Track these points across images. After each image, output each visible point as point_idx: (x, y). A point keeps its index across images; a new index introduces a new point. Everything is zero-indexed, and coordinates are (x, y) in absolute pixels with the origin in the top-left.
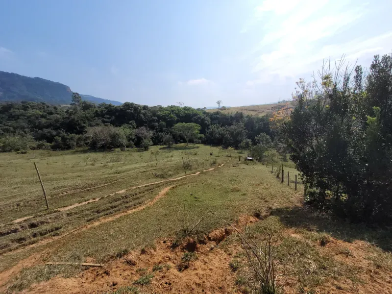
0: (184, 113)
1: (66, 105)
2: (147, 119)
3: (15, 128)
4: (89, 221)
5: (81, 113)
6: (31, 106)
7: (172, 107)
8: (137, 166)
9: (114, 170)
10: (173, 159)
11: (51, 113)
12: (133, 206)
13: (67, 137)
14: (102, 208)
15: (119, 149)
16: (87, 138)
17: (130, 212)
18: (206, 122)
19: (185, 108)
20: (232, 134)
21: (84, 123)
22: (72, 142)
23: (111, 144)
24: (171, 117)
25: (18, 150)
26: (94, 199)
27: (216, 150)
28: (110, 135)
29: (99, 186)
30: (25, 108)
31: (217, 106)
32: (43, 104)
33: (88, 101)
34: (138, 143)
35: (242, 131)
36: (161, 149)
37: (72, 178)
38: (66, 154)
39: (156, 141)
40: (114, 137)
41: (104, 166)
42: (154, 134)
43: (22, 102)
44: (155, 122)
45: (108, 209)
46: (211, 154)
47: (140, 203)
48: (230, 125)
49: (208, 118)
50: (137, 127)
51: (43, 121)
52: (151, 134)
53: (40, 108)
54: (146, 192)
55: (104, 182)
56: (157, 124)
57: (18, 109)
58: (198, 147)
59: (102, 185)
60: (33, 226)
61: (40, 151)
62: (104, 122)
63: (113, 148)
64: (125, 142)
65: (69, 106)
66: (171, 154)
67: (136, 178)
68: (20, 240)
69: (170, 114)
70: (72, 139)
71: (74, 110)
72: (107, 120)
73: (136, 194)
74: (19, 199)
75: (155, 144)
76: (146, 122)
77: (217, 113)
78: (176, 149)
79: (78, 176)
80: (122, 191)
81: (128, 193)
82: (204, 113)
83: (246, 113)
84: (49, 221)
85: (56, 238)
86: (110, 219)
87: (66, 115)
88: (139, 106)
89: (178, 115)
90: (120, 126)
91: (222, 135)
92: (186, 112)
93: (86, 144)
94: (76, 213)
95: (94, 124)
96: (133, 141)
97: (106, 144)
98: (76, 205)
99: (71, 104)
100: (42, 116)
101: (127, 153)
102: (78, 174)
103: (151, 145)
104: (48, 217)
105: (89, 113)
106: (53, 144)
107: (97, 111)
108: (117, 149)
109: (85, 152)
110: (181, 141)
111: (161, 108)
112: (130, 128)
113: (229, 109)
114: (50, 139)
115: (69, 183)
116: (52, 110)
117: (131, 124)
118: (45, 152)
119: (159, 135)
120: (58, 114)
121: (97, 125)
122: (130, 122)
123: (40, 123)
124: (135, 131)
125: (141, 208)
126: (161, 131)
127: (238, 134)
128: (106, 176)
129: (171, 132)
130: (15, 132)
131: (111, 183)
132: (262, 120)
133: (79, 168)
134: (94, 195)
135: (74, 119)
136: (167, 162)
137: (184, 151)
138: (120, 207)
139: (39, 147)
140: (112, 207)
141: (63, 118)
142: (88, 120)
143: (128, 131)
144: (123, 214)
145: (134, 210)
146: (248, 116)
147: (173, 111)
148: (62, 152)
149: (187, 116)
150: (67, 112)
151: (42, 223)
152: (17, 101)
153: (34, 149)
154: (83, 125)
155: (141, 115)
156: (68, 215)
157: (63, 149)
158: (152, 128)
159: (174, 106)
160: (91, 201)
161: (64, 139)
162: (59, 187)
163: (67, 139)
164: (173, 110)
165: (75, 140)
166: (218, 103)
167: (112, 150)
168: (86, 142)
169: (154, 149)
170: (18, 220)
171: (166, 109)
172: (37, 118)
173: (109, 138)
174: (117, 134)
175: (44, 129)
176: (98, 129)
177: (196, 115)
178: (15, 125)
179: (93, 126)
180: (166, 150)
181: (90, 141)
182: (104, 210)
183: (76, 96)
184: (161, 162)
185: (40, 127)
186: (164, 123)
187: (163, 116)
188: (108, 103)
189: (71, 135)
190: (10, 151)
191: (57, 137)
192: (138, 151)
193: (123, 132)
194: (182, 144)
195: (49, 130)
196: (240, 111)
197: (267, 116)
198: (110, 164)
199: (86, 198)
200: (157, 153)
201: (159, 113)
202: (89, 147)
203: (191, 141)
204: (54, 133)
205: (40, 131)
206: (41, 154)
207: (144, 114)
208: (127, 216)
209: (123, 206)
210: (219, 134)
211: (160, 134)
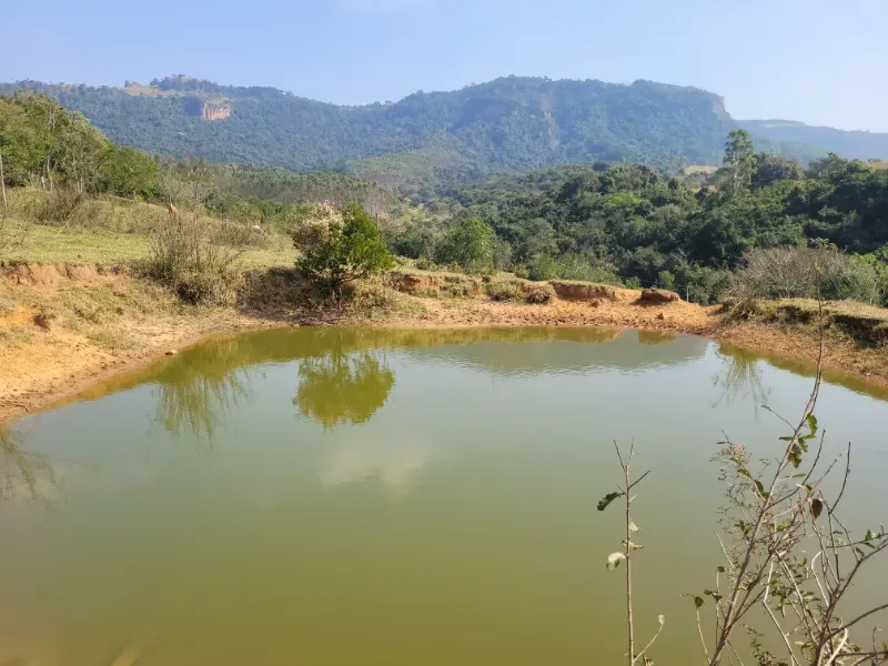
3: (580, 242)
5: (743, 200)
6: (619, 180)
11: (659, 201)
13: (689, 273)
21: (746, 235)
22: (698, 291)
30: (604, 187)
32: (644, 170)
33: (774, 153)
51: (640, 223)
53: (636, 186)
57: (591, 189)
62: (810, 232)
70: (701, 282)
71: (723, 188)
72: (824, 225)
87: (697, 209)
95: (775, 239)
100: (640, 211)
105: (769, 199)
114: (648, 278)
116: (665, 190)
120: (676, 202)
121: (786, 242)
123: (631, 229)
130: (578, 251)
135: (717, 222)
141: (688, 218)
142: (760, 223)
152: (583, 166)
154: (739, 240)
161: (682, 281)
163: (690, 279)
165: (710, 285)
172: (627, 214)
175: (639, 250)
176: (786, 256)
178: (581, 234)
179: (770, 247)
183: (738, 140)
185: (630, 242)
191: (665, 276)
195: (649, 250)
204: (659, 260)
205: (629, 254)
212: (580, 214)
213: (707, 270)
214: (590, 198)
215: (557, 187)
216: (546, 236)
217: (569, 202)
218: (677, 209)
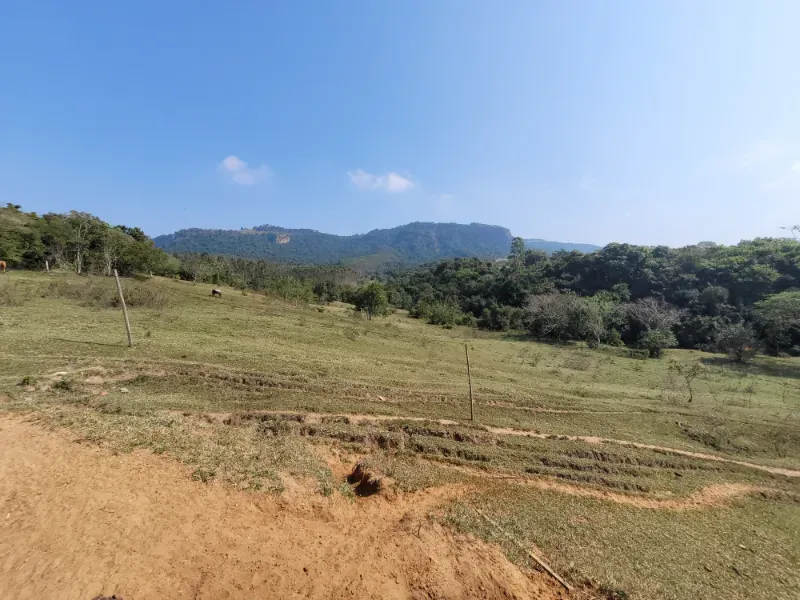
1: (501, 260)
2: (662, 279)
3: (445, 294)
4: (529, 471)
5: (522, 271)
6: (464, 264)
7: (758, 243)
8: (631, 391)
9: (572, 386)
10: (754, 399)
11: (483, 273)
12: (622, 488)
13: (498, 309)
14: (551, 456)
15: (584, 344)
16: (528, 315)
17: (614, 497)
21: (526, 288)
22: (504, 319)
23: (568, 329)
24: (754, 273)
25: (444, 323)
26: (537, 432)
28: (569, 313)
29: (545, 410)
30: (457, 267)
32: (475, 259)
33: (535, 249)
34: (633, 337)
36: (703, 360)
37: (502, 380)
38: (496, 338)
39: (689, 338)
40: (576, 317)
41: (554, 372)
42: (683, 320)
43: (455, 259)
44: (691, 288)
45: (563, 466)
47: (640, 488)
50: (633, 299)
51: (473, 283)
52: (674, 316)
53: (472, 266)
54: (657, 469)
55: (554, 404)
56: (694, 293)
57: (450, 268)
59: (550, 410)
60: (458, 438)
61: (464, 328)
62: (559, 286)
63: (571, 339)
64: (599, 329)
65: (506, 260)
66: (746, 383)
67: (627, 420)
68: (446, 451)
69: (751, 263)
70: (504, 314)
71: (512, 266)
72: (565, 282)
73: (628, 461)
74: (442, 391)
75: (683, 344)
76: (658, 287)
78: (771, 371)
79: (512, 380)
80: (593, 440)
81: (609, 450)
84: (475, 439)
85: (483, 474)
86: (570, 490)
87: (501, 276)
88: (642, 249)
89: (785, 267)
90: (591, 296)
93: (525, 324)
94: (509, 446)
95: (541, 290)
96: (619, 328)
97: (559, 329)
98: (509, 431)
99: (510, 257)
100: (474, 278)
101: (604, 356)
102: (511, 376)
103: (672, 347)
104: (474, 433)
105: (535, 270)
106: (480, 319)
107: (548, 266)
108: (579, 343)
109: (522, 338)
111: (713, 251)
112: (614, 299)
114: (478, 312)
115: (498, 387)
116: (485, 267)
117: (618, 291)
118: (470, 329)
119: (699, 322)
120: (491, 273)
121: (547, 291)
122: (616, 286)
123: (469, 287)
124: (626, 306)
125: (643, 503)
126: (709, 311)
128: (557, 394)
129: (748, 319)
130: (444, 299)
131: (567, 411)
133: (511, 365)
134: (535, 424)
135: (510, 282)
136: (731, 404)
138: (589, 474)
139: (465, 322)
140: (572, 466)
141: (497, 280)
142: (532, 282)
143: (609, 306)
144: (598, 494)
145: (623, 499)
147: (761, 254)
148: (489, 334)
150: (502, 270)
151: (468, 439)
152: (450, 259)
153: (459, 323)
154: (523, 291)
155: (646, 270)
156: (499, 443)
157: (491, 329)
158: (679, 302)
159: (770, 240)
160: (532, 434)
161: (494, 313)
162: (486, 391)
163: (498, 312)
164: (759, 251)
165: (510, 314)
167: (570, 344)
168: (526, 321)
169: (681, 356)
170: (444, 422)
171: (734, 252)
172: (467, 280)
173: (565, 317)
174: (583, 313)
175: (473, 297)
176: (547, 299)
178: (446, 290)
179: (539, 294)
180: (725, 369)
181: (531, 320)
182: (556, 464)
183: (517, 243)
184: (705, 398)
185: (469, 293)
186: (722, 291)
187: (720, 270)
188: (569, 250)
189: (504, 308)
190: (437, 324)
191: (486, 310)
192: (631, 356)
193: (598, 307)
195: (478, 297)
198: (566, 372)
199: (525, 424)
200: (694, 372)
201: (705, 263)
202: (528, 332)
204: (483, 303)
205: (468, 300)
206: (466, 334)
207: (654, 268)
208: (609, 505)
209: (595, 473)
211: (704, 320)
212: (445, 280)
213: (508, 307)
214: (449, 272)
215: (435, 268)
216: (429, 291)
217: (440, 273)
218: (491, 277)
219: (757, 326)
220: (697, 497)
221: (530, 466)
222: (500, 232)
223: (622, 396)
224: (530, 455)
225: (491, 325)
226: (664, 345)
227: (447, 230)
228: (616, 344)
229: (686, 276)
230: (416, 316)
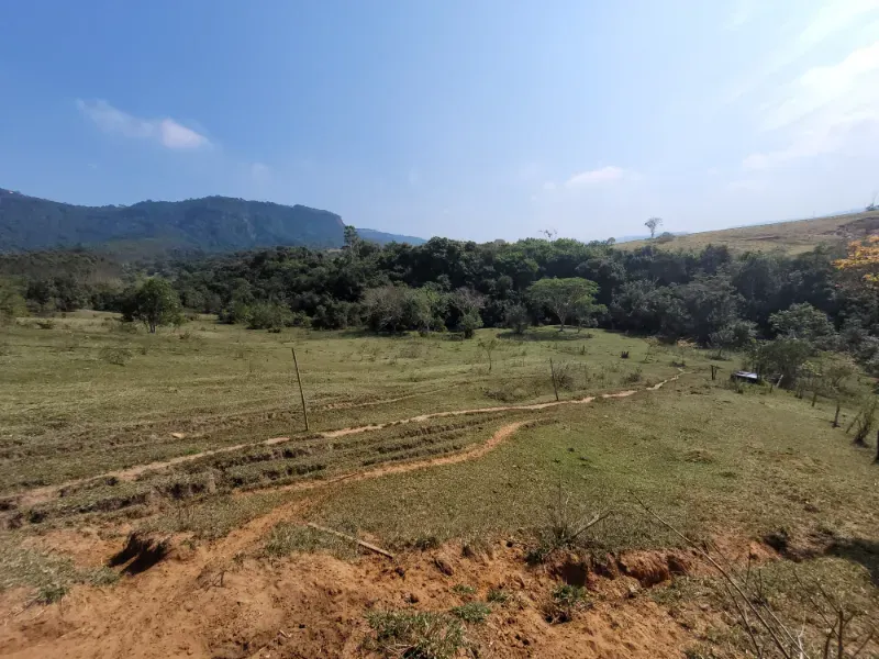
0: (557, 254)
1: (334, 250)
2: (472, 271)
3: (268, 291)
4: (366, 464)
5: (357, 263)
6: (289, 254)
7: (527, 242)
8: (452, 369)
9: (407, 374)
10: (526, 359)
11: (313, 265)
12: (442, 451)
13: (333, 306)
14: (387, 444)
15: (416, 333)
16: (365, 308)
17: (437, 462)
18: (614, 274)
19: (560, 244)
20: (690, 306)
21: (361, 281)
22: (340, 316)
23: (402, 321)
24: (526, 265)
25: (270, 326)
26: (375, 425)
27: (639, 346)
28: (403, 305)
29: (382, 402)
30: (281, 258)
31: (646, 233)
32: (304, 249)
33: (369, 241)
34: (452, 322)
35: (722, 297)
36: (499, 336)
37: (341, 381)
38: (332, 338)
39: (491, 318)
40: (409, 308)
41: (391, 364)
42: (486, 304)
43: (278, 249)
44: (491, 277)
45: (397, 449)
46: (625, 356)
47: (455, 448)
48: (685, 280)
49: (619, 266)
50: (453, 289)
51: (303, 278)
52: (479, 302)
53: (300, 257)
54: (467, 428)
55: (390, 395)
56: (493, 281)
57: (272, 259)
58: (589, 336)
59: (389, 401)
60: (288, 454)
61: (297, 330)
62: (392, 278)
63: (405, 329)
64: (427, 317)
65: (339, 251)
66: (522, 348)
67: (448, 395)
68: (273, 474)
69: (522, 258)
70: (341, 310)
71: (346, 258)
72: (398, 274)
73: (448, 428)
74: (270, 407)
75: (488, 324)
76: (469, 278)
77: (647, 251)
78: (535, 337)
79: (351, 379)
80: (420, 418)
81: (433, 423)
82: (610, 252)
83: (738, 249)
84: (310, 451)
85: (319, 483)
86: (402, 469)
87: (334, 268)
88: (457, 244)
89: (541, 261)
90: (421, 286)
91: (661, 309)
92: (563, 252)
93: (363, 320)
94: (347, 446)
95: (376, 283)
96: (443, 317)
97: (394, 321)
98: (348, 431)
99: (343, 248)
100: (303, 271)
101: (432, 342)
102: (349, 374)
103: (480, 328)
104: (308, 443)
105: (369, 262)
106: (314, 318)
107: (382, 258)
108: (412, 333)
109: (360, 334)
110: (547, 319)
111: (504, 247)
112: (439, 289)
113: (683, 238)
114: (311, 310)
115: (336, 388)
116: (316, 259)
117: (441, 282)
118: (303, 331)
119: (496, 306)
120: (322, 265)
121: (382, 284)
122: (439, 278)
123: (298, 281)
124: (448, 296)
125: (457, 459)
126: (501, 297)
127: (709, 305)
128: (395, 384)
129: (524, 300)
130: (267, 297)
131: (404, 398)
132: (799, 264)
133: (350, 364)
134: (374, 417)
135: (345, 275)
136: (514, 365)
137: (553, 344)
138: (419, 448)
139: (296, 323)
140: (405, 447)
141: (330, 273)
142: (367, 275)
143: (435, 297)
144: (424, 464)
145: (444, 461)
146: (745, 257)
147: (529, 251)
148: (327, 333)
149: (564, 260)
150: (335, 262)
151: (301, 452)
152: (271, 247)
153: (289, 325)
154: (358, 284)
155: (461, 262)
156: (336, 446)
157: (327, 328)
158: (483, 290)
159: (534, 240)
160: (370, 428)
161: (330, 310)
162: (323, 395)
163: (334, 309)
164: (528, 247)
165: (346, 311)
166: (651, 224)
167: (405, 335)
168: (364, 316)
169: (484, 334)
170: (271, 441)
171: (515, 248)
172: (295, 273)
173: (400, 309)
174: (414, 303)
175: (304, 293)
176: (382, 292)
177: (585, 258)
178: (269, 286)
179: (375, 287)
180: (512, 340)
181: (368, 315)
182: (391, 450)
183: (350, 233)
184: (499, 365)
185: (298, 289)
186: (509, 279)
187: (507, 263)
188: (400, 242)
189: (340, 304)
190: (260, 328)
191: (320, 307)
192: (453, 339)
193: (425, 297)
194: (550, 328)
195: (310, 294)
196: (717, 243)
197: (818, 251)
198: (401, 361)
199: (362, 421)
200: (492, 345)
201: (499, 257)
202: (367, 327)
203: (572, 321)
205: (298, 296)
206: (299, 336)
207: (466, 261)
208: (432, 470)
209: (424, 447)
210: (651, 306)
211: (498, 303)
212: (267, 274)
213: (344, 303)
214: (271, 265)
215: (250, 258)
216: (246, 287)
217: (260, 266)
218: (324, 269)
219: (528, 306)
220: (491, 442)
221: (367, 459)
222: (330, 219)
223: (445, 375)
224: (366, 448)
225: (327, 324)
226: (475, 327)
227: (263, 212)
228: (441, 330)
229: (487, 268)
230: (230, 321)
